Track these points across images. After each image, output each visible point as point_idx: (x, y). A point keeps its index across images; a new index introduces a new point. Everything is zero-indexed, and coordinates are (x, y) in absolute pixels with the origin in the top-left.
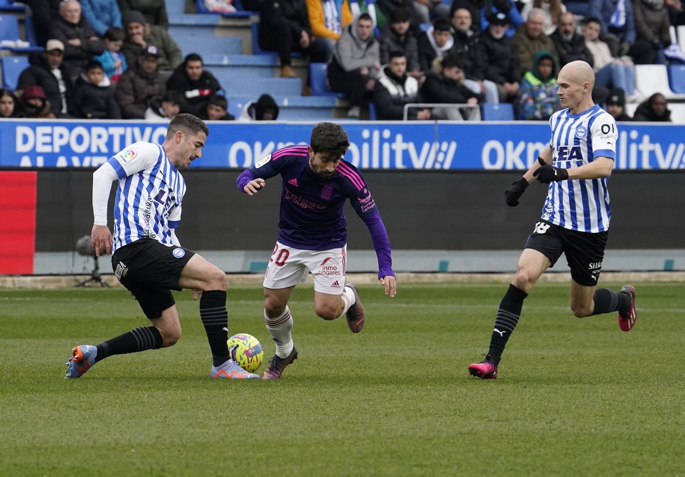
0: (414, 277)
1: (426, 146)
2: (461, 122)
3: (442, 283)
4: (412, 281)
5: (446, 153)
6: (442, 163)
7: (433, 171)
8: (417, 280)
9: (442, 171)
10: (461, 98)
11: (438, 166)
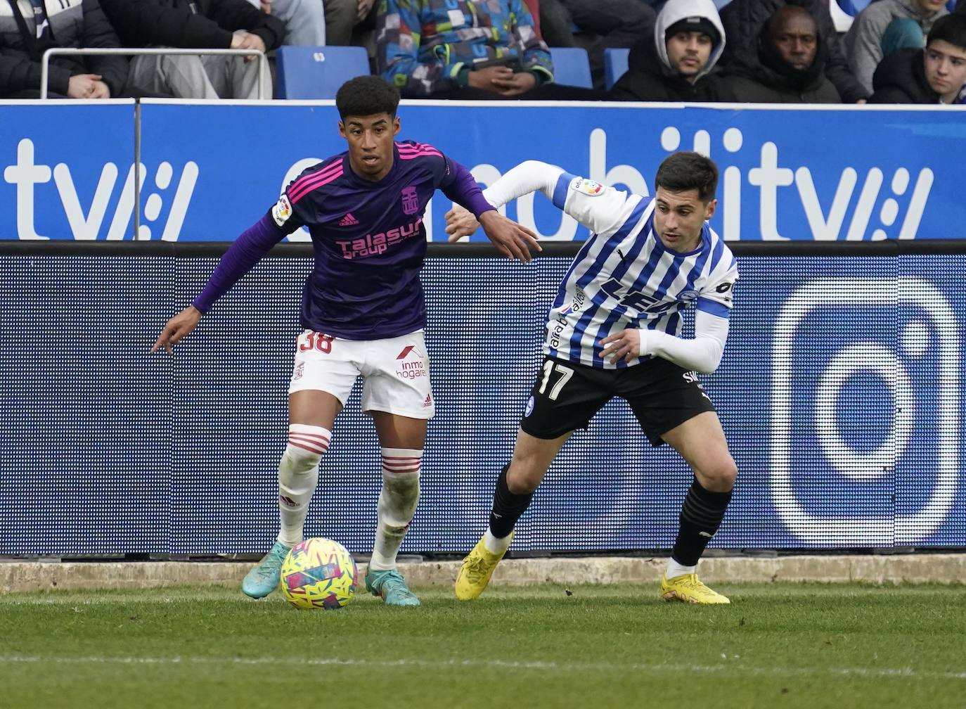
0: (71, 574)
1: (110, 172)
2: (214, 100)
3: (159, 589)
4: (66, 583)
5: (168, 196)
6: (158, 226)
7: (129, 248)
8: (81, 581)
9: (158, 249)
10: (211, 26)
11: (144, 234)
